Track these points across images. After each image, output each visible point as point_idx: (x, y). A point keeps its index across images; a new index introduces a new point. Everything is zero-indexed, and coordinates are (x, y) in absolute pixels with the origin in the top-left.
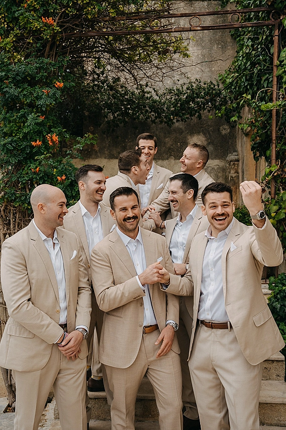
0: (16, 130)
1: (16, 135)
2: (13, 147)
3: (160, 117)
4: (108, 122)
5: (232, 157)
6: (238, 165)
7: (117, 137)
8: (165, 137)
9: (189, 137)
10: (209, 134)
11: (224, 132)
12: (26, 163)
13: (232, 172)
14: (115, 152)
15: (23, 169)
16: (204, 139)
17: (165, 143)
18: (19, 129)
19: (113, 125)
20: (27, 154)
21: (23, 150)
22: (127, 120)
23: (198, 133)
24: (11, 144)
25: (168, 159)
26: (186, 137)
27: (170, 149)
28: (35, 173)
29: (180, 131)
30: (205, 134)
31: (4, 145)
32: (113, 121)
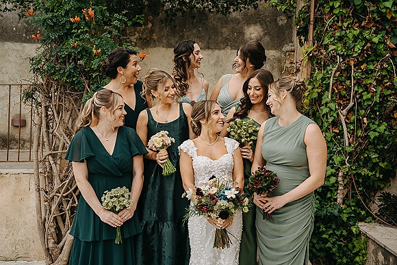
0: (58, 6)
1: (57, 11)
2: (53, 22)
3: (217, 7)
4: (166, 11)
5: (287, 48)
6: (293, 55)
7: (175, 27)
8: (222, 27)
9: (246, 27)
10: (266, 25)
11: (280, 23)
12: (67, 39)
13: (288, 62)
14: (173, 41)
15: (64, 44)
16: (261, 30)
17: (222, 33)
18: (60, 5)
19: (171, 14)
20: (67, 29)
21: (63, 25)
22: (185, 9)
23: (255, 23)
24: (51, 20)
25: (224, 49)
26: (243, 28)
27: (226, 39)
28: (73, 48)
29: (237, 21)
30: (261, 25)
31: (45, 20)
32: (171, 10)
